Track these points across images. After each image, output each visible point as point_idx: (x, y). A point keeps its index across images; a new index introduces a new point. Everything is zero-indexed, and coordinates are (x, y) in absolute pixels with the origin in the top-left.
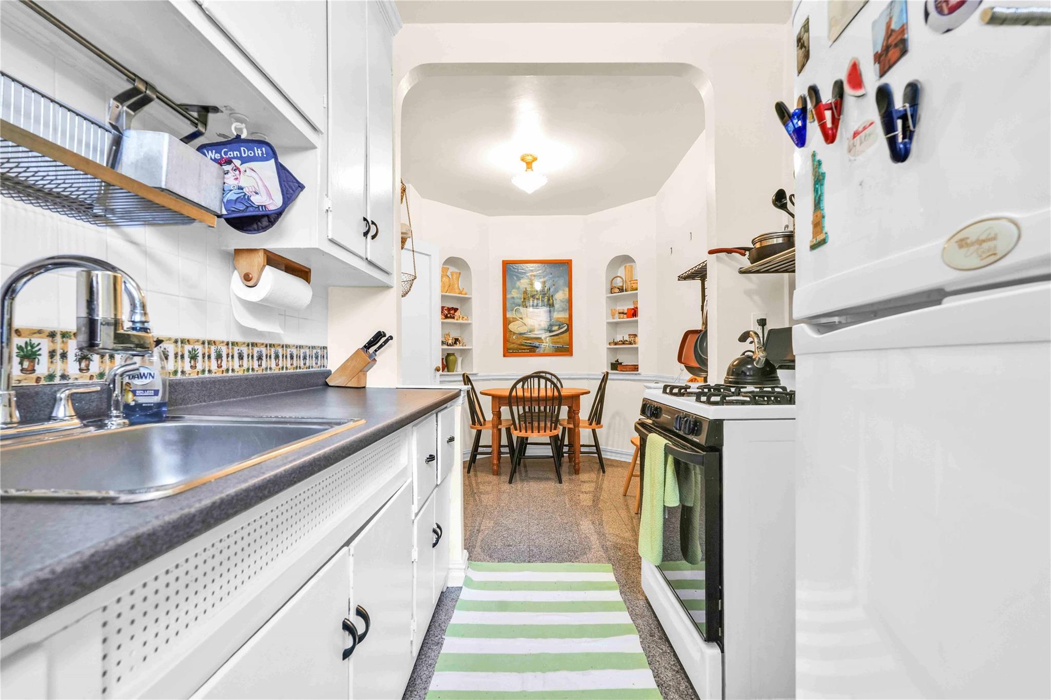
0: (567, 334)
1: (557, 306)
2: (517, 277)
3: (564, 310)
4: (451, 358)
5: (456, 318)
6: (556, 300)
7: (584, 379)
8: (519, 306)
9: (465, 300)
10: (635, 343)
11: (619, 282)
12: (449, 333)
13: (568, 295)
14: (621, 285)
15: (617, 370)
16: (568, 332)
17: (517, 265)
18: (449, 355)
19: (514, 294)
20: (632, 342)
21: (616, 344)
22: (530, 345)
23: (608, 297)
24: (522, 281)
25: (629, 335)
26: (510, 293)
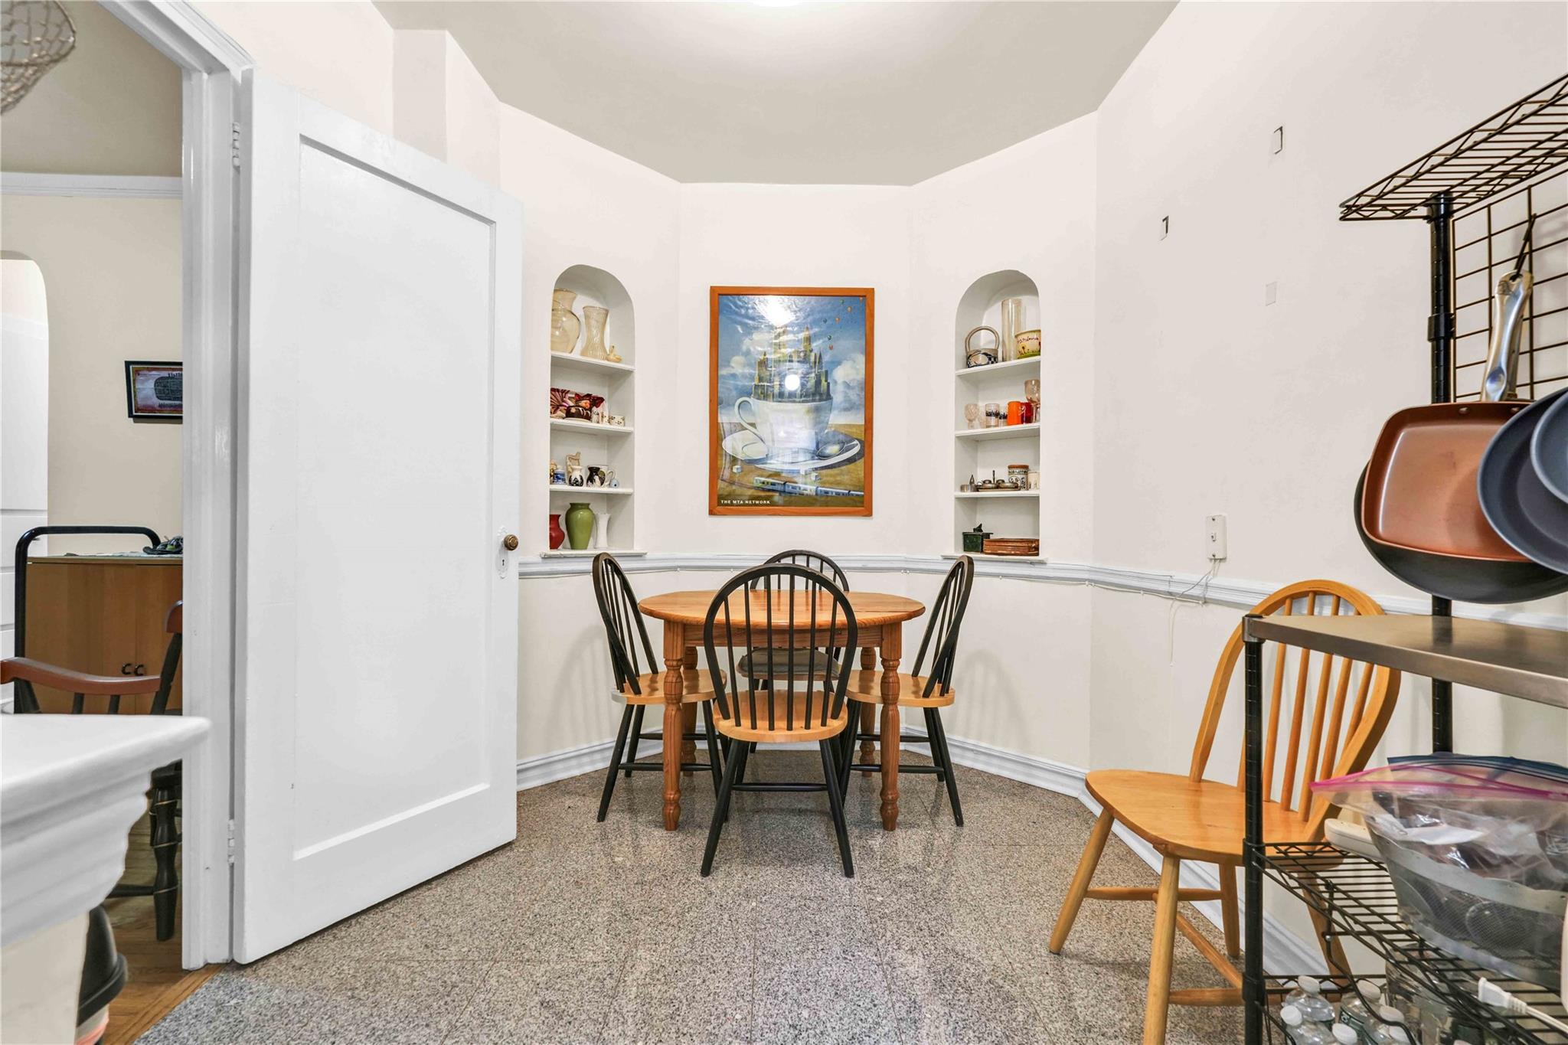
0: (860, 463)
1: (838, 397)
2: (745, 325)
3: (849, 408)
4: (581, 515)
5: (594, 417)
6: (836, 382)
7: (899, 569)
8: (749, 395)
9: (617, 377)
10: (1026, 485)
11: (984, 341)
12: (578, 454)
13: (863, 372)
14: (993, 346)
15: (982, 552)
16: (862, 460)
17: (745, 298)
18: (574, 507)
19: (737, 367)
20: (1019, 483)
21: (977, 489)
22: (771, 487)
23: (960, 376)
24: (756, 336)
25: (1010, 467)
26: (728, 363)
